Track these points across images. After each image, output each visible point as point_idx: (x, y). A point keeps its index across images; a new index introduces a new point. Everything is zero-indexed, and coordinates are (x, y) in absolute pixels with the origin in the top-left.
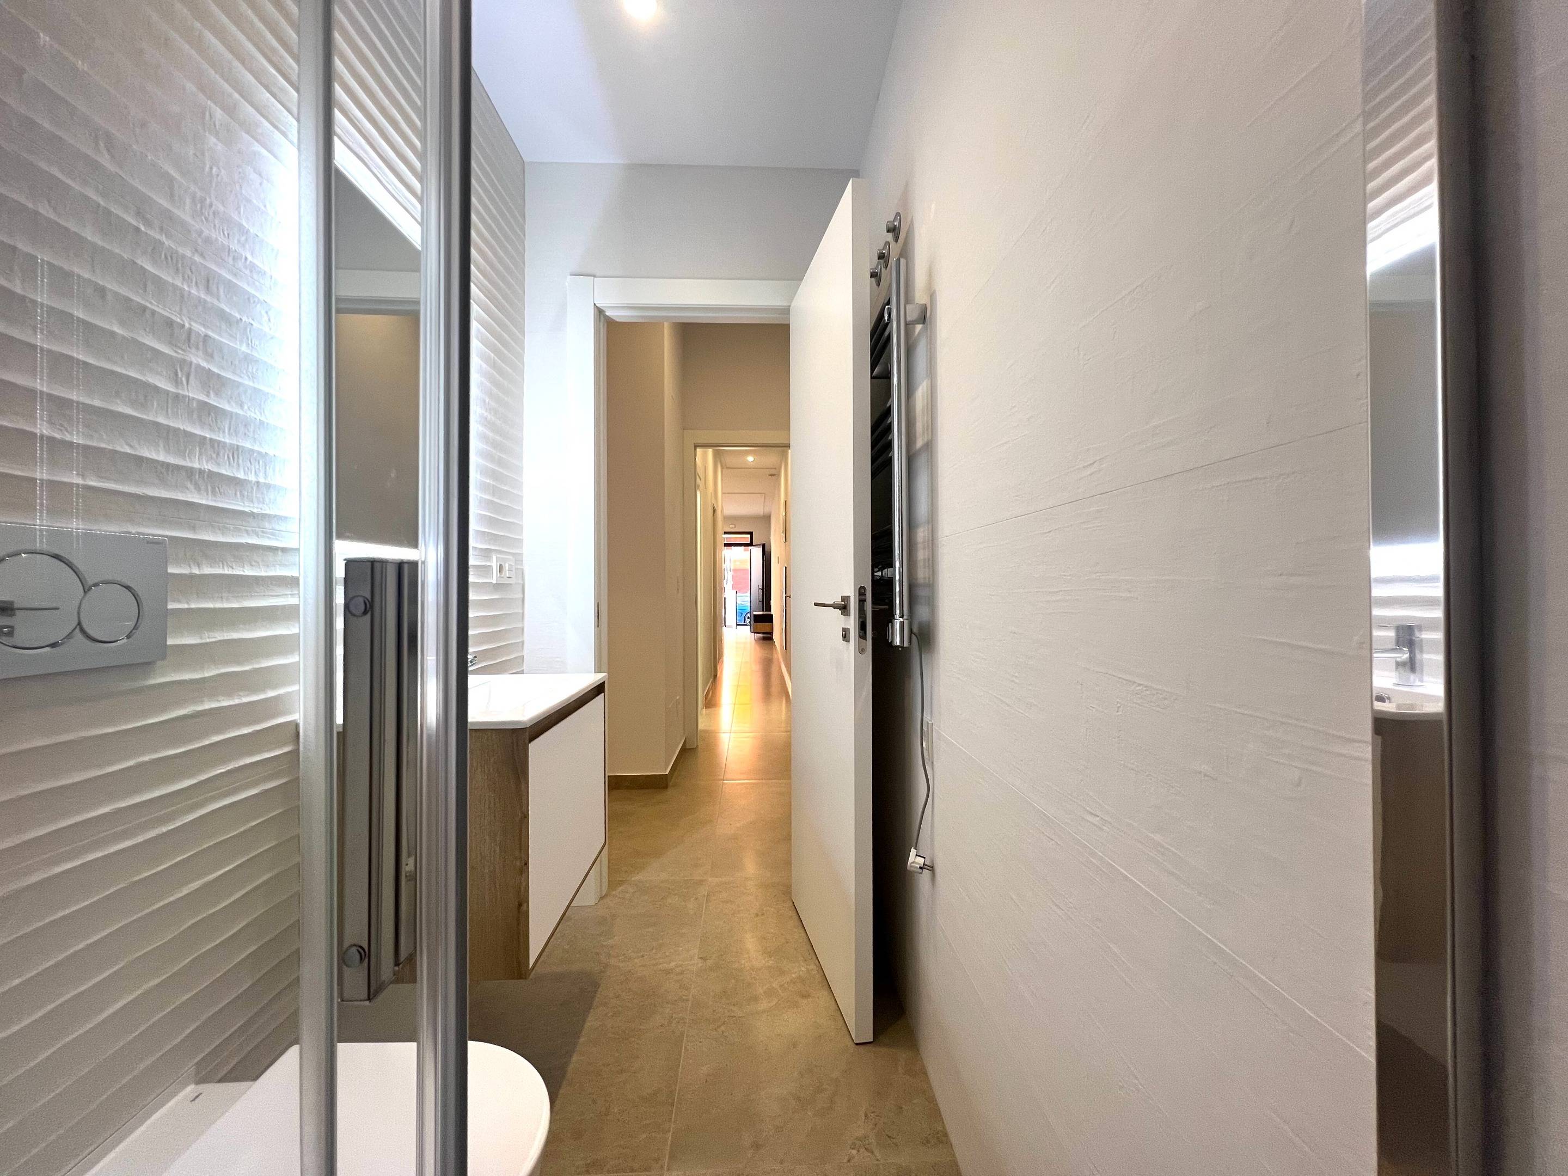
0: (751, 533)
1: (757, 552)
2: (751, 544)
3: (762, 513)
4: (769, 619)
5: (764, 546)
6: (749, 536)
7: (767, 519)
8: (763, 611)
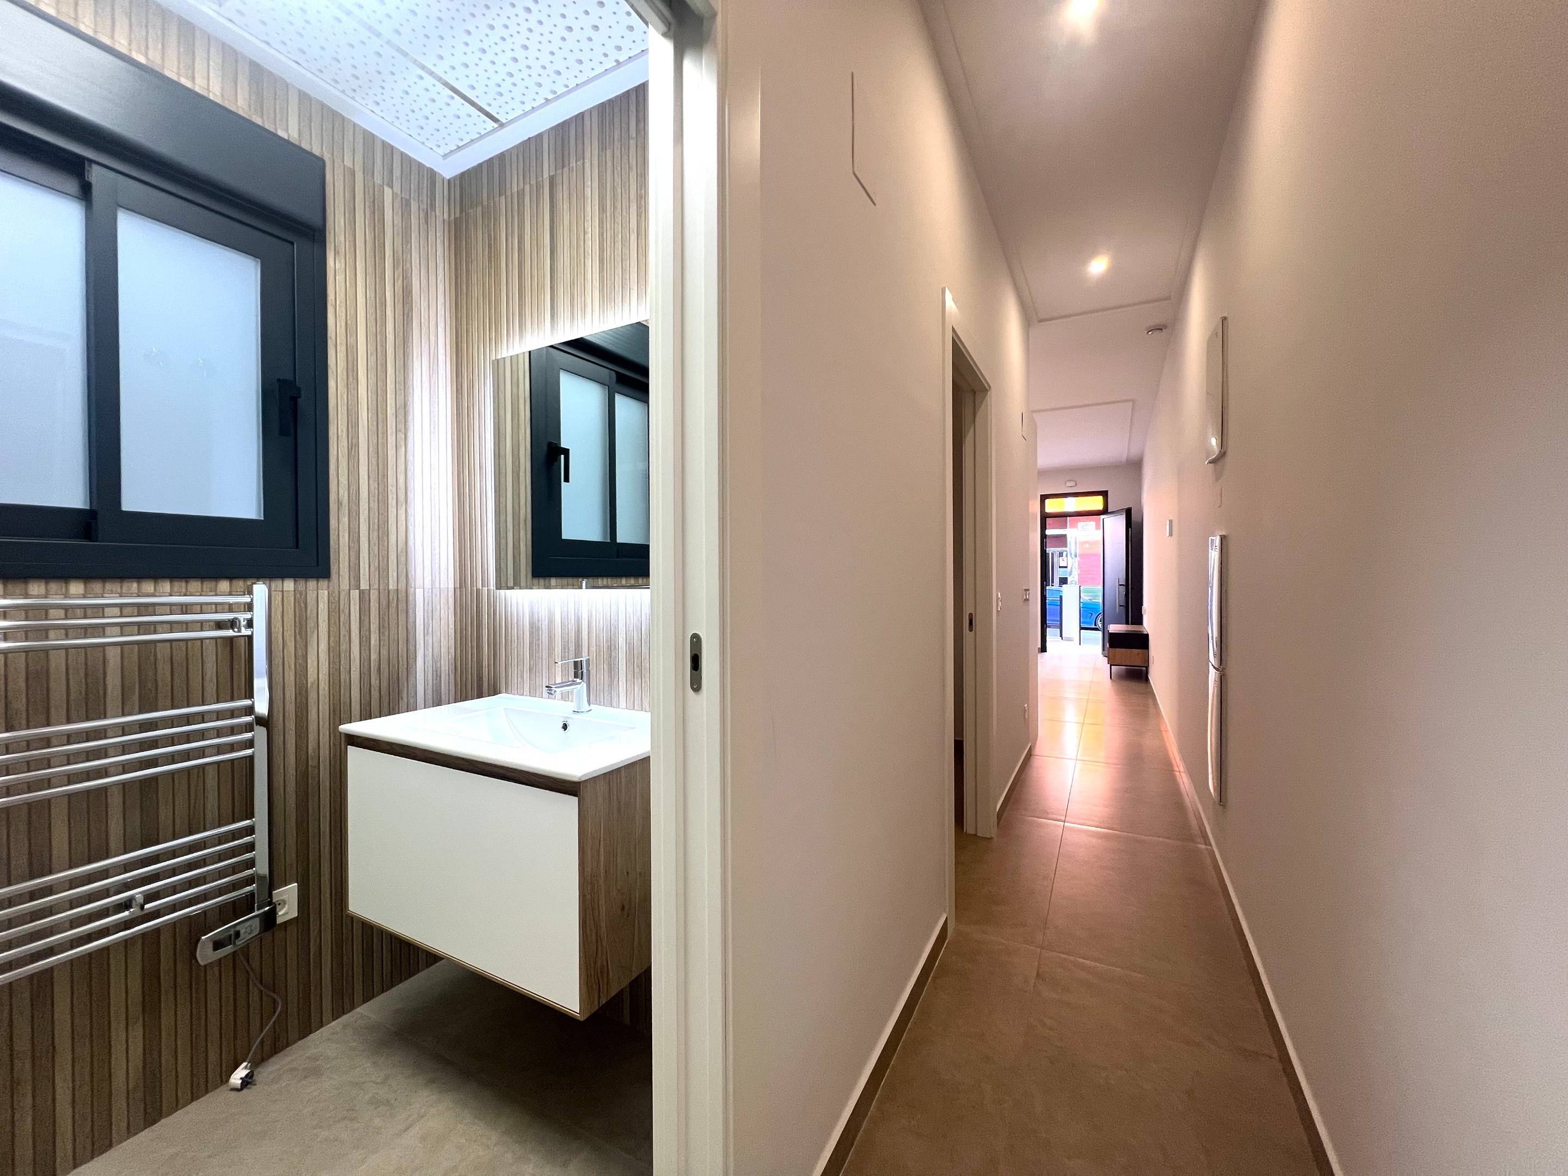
0: (1104, 494)
1: (1115, 526)
2: (1105, 511)
3: (1124, 458)
4: (1141, 641)
5: (1128, 512)
6: (1100, 498)
7: (1134, 467)
8: (1127, 623)
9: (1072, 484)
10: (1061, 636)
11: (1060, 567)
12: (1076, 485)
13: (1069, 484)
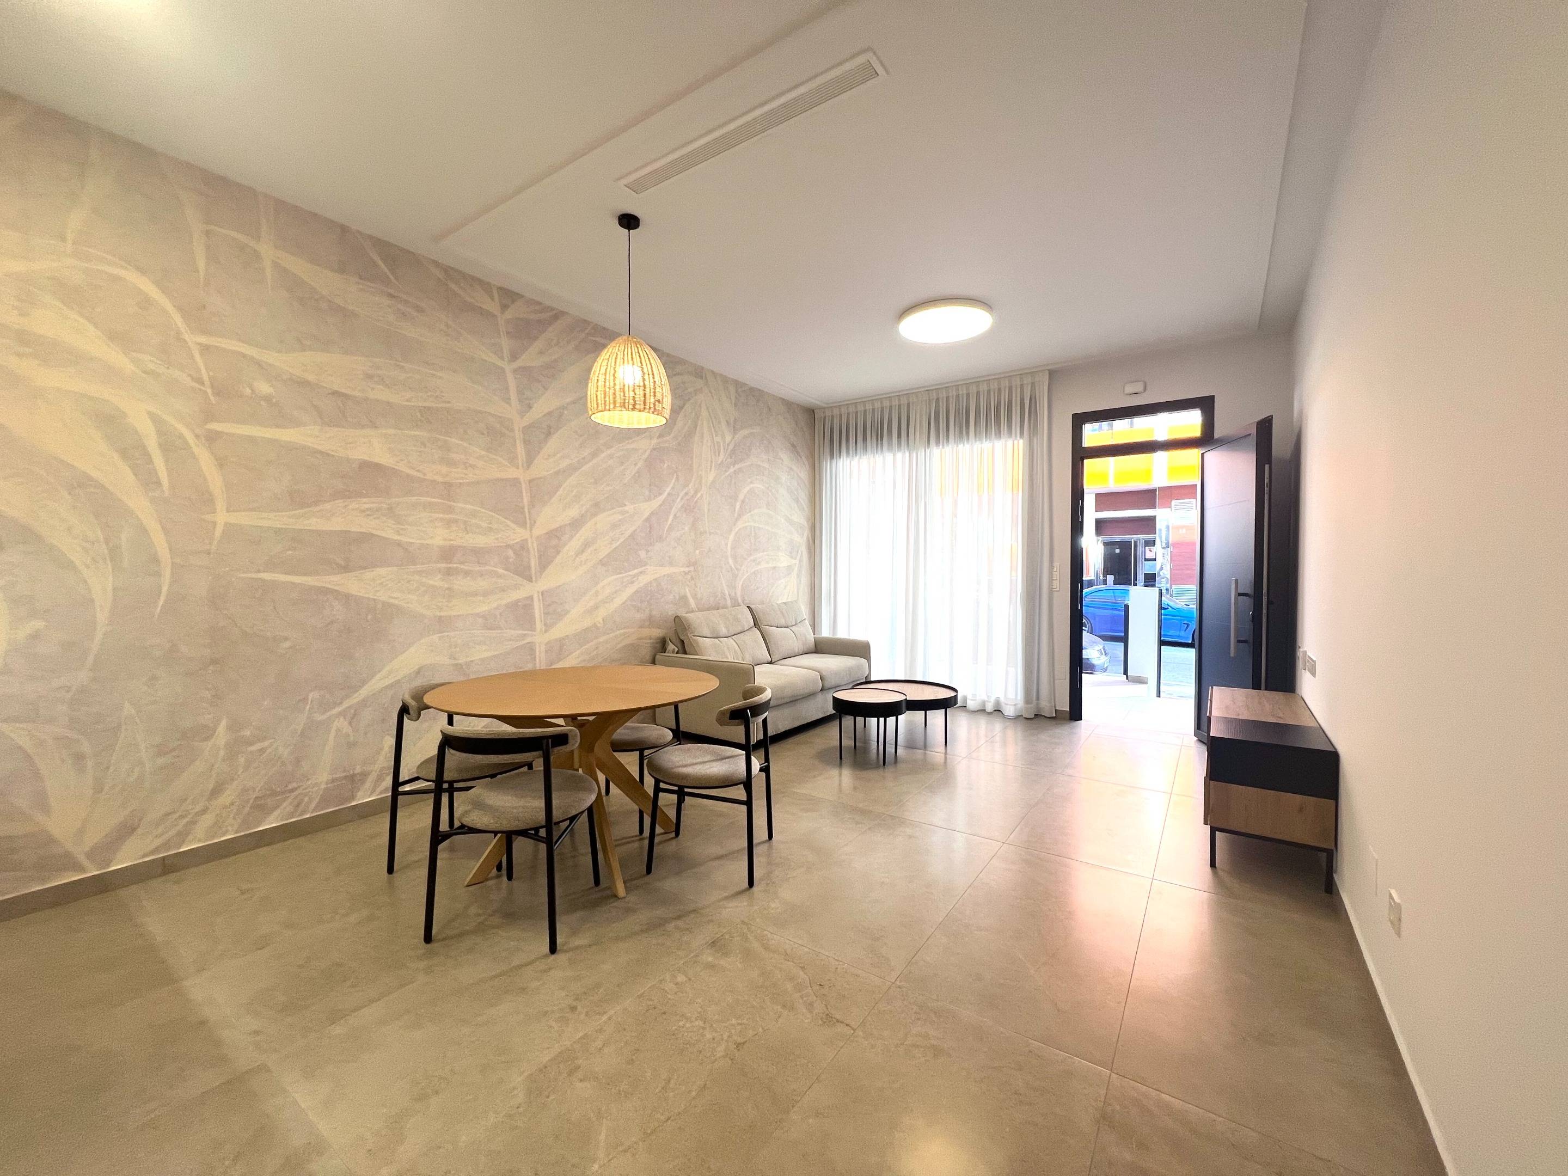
9: (1139, 387)
10: (1126, 672)
11: (1146, 560)
12: (1145, 390)
13: (1129, 389)
